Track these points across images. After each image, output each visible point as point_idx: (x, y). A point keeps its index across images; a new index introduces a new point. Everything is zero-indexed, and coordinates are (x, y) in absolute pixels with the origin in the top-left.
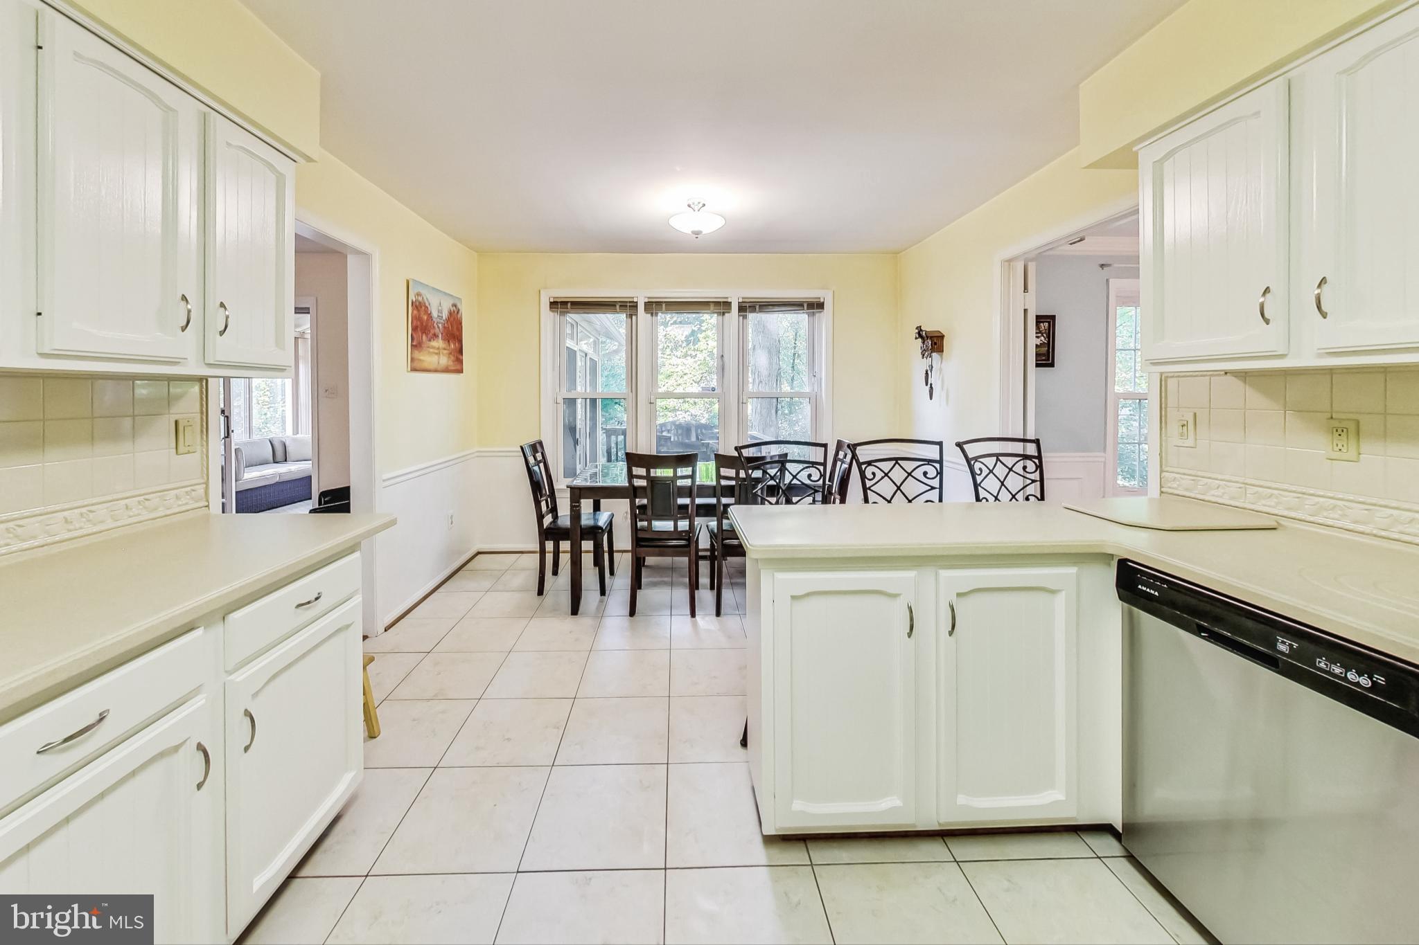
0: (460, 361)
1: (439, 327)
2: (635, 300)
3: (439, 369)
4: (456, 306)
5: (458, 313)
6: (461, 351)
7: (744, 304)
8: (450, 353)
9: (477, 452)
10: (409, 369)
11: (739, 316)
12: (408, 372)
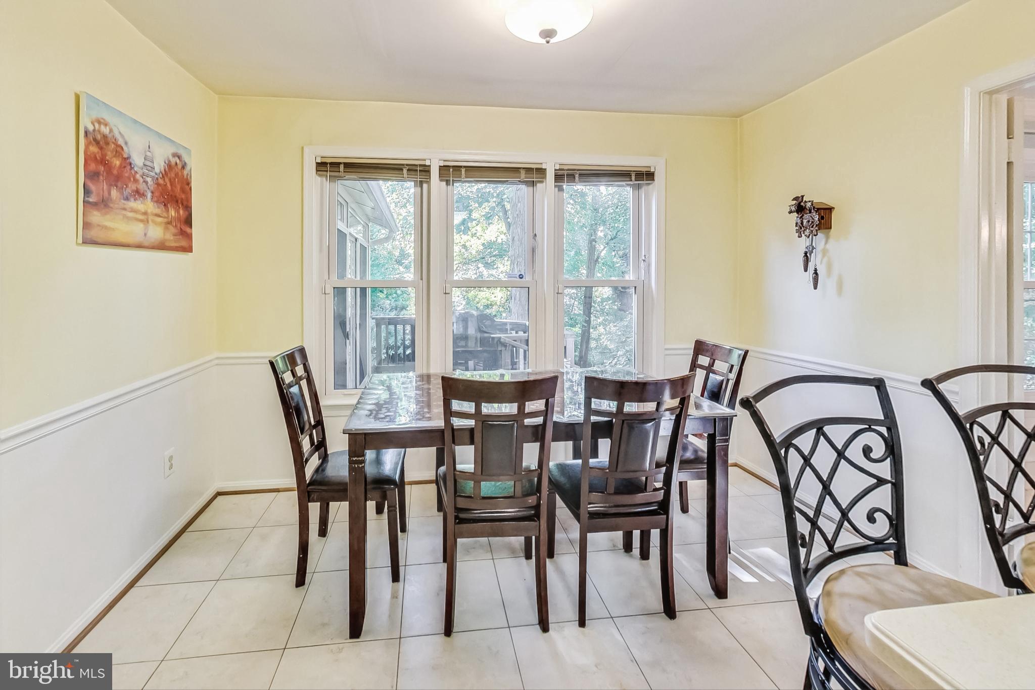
0: (189, 237)
1: (146, 182)
2: (427, 163)
3: (146, 244)
4: (179, 157)
5: (183, 167)
6: (188, 221)
7: (560, 173)
8: (169, 223)
9: (218, 358)
10: (80, 240)
11: (555, 186)
12: (77, 244)
